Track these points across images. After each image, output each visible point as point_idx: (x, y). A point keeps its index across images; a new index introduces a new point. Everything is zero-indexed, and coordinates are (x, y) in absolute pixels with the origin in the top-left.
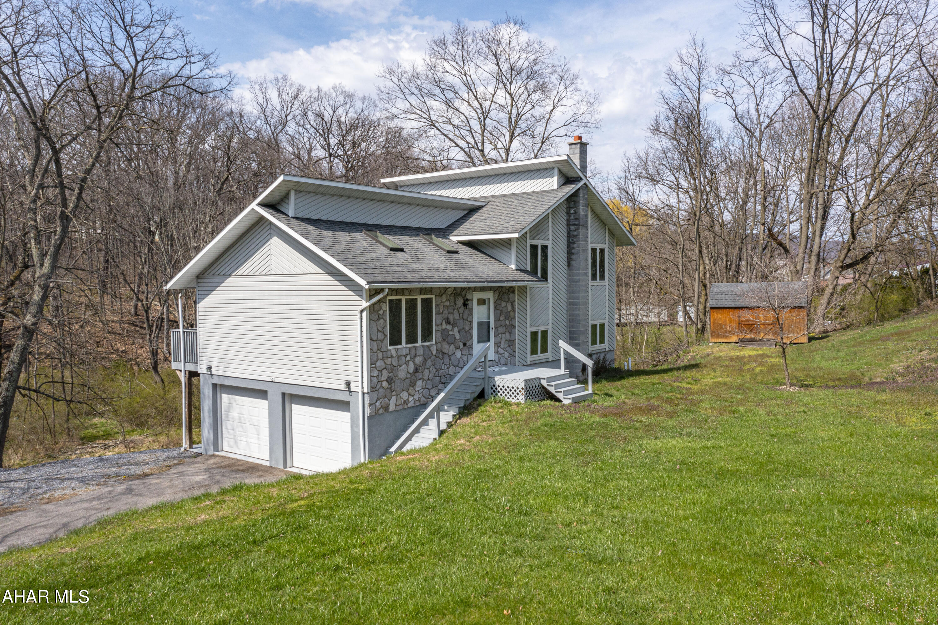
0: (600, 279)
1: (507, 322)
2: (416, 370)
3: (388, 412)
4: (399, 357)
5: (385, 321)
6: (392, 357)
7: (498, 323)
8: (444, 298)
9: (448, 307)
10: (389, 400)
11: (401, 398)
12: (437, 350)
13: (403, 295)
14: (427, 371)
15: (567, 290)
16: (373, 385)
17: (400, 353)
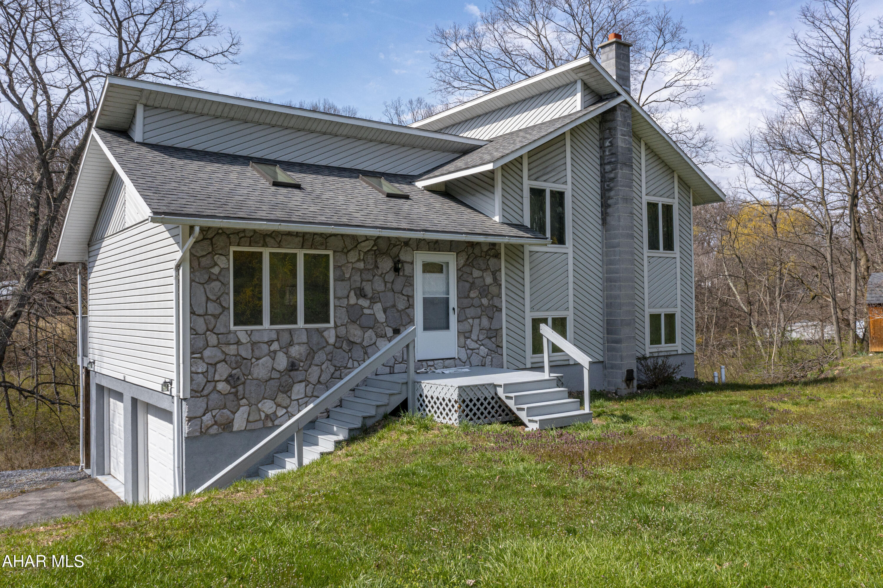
0: (665, 248)
1: (485, 301)
2: (293, 367)
3: (231, 432)
4: (254, 344)
5: (225, 285)
6: (238, 343)
7: (466, 302)
8: (353, 256)
9: (361, 271)
10: (234, 413)
11: (259, 410)
12: (337, 337)
13: (265, 245)
14: (314, 368)
15: (602, 261)
16: (195, 387)
17: (256, 338)
